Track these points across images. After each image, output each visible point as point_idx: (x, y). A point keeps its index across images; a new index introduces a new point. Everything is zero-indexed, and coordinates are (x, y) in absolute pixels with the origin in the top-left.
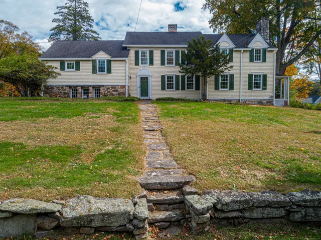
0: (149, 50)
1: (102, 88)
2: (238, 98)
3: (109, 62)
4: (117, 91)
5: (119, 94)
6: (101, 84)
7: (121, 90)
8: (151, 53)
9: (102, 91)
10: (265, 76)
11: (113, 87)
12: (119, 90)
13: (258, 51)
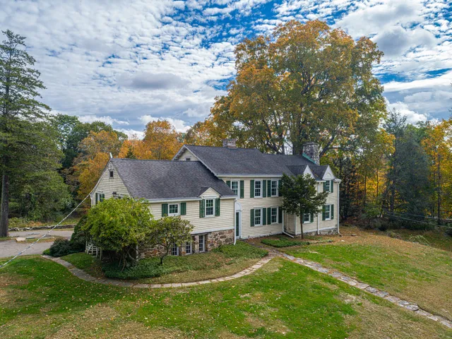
0: (240, 179)
1: (209, 235)
2: (316, 230)
3: (218, 201)
4: (225, 237)
5: (227, 241)
6: (209, 231)
7: (229, 236)
8: (242, 183)
9: (209, 239)
10: (332, 206)
11: (221, 232)
12: (227, 235)
13: (328, 181)
